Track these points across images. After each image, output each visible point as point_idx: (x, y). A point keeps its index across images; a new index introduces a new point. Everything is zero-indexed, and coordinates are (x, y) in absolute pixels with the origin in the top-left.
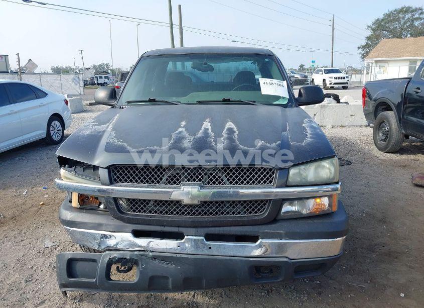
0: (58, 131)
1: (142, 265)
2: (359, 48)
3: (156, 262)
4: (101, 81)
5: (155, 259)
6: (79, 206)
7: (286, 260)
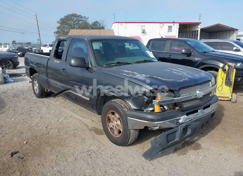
2: (55, 33)
5: (194, 122)
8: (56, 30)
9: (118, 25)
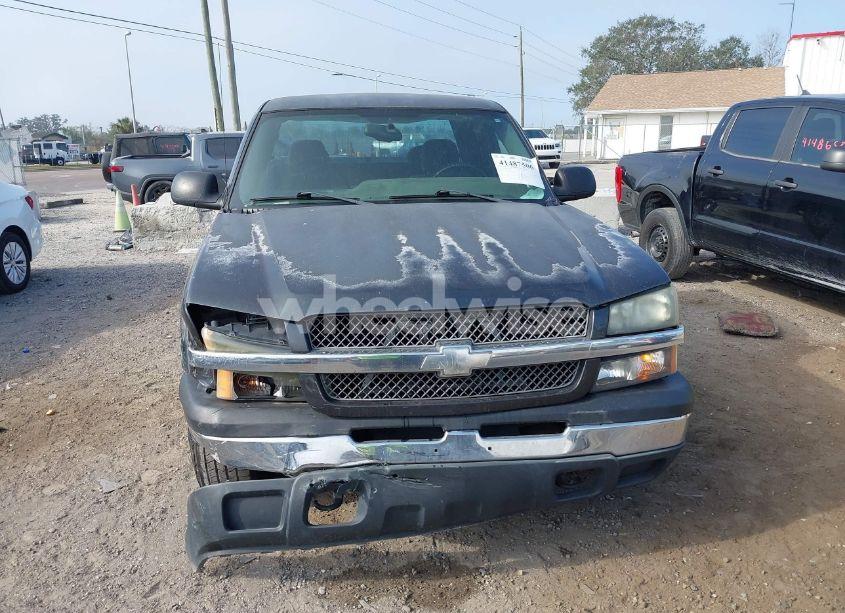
0: (18, 263)
1: (373, 489)
2: (570, 90)
3: (397, 481)
4: (49, 154)
5: (395, 476)
6: (235, 397)
7: (610, 457)
8: (577, 80)
9: (805, 47)
